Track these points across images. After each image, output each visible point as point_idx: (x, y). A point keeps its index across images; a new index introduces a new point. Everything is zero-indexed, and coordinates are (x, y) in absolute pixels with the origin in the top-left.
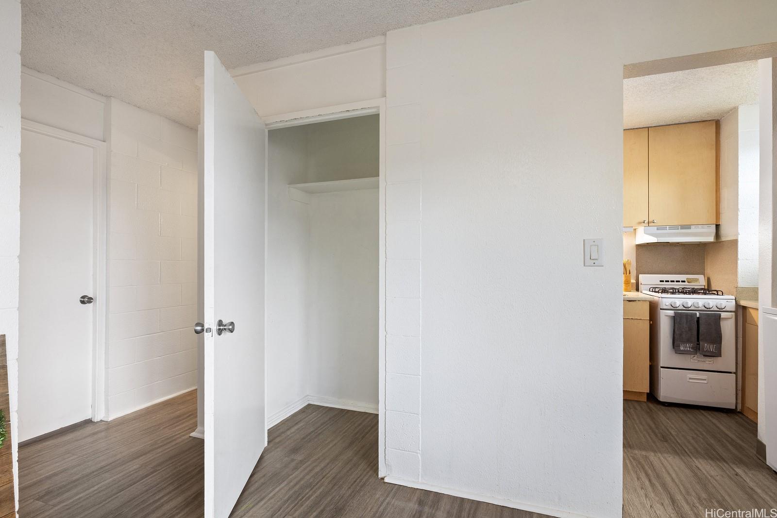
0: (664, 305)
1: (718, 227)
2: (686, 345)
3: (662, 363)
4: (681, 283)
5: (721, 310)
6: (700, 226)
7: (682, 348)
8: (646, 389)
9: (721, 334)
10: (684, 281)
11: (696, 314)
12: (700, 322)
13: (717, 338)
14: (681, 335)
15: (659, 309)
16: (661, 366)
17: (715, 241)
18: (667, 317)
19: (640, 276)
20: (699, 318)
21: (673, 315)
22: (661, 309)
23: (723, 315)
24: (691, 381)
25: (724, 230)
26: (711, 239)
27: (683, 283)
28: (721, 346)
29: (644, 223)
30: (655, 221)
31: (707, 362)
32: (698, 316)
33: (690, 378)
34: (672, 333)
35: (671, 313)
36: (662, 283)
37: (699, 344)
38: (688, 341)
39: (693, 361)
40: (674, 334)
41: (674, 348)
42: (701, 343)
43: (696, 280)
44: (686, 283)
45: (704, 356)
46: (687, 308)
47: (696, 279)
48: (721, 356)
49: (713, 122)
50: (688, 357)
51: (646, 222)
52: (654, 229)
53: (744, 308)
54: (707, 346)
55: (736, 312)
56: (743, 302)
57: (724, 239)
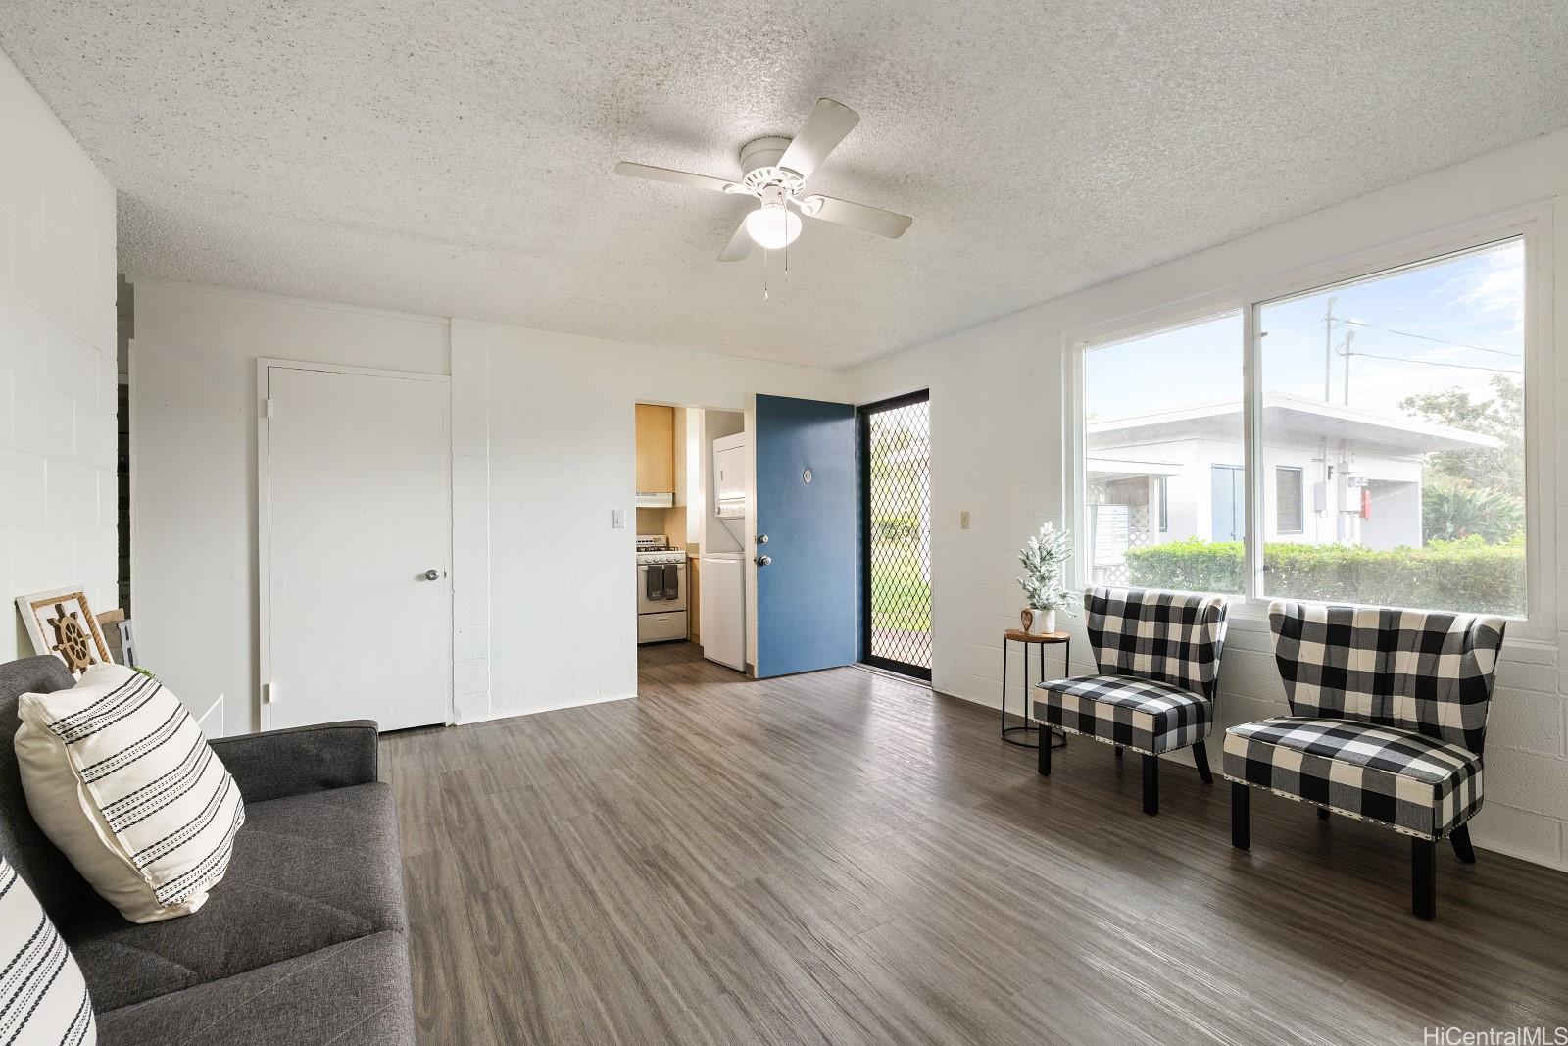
1: (674, 494)
2: (656, 592)
5: (677, 562)
6: (662, 494)
7: (653, 595)
9: (678, 582)
10: (652, 542)
12: (665, 573)
13: (675, 585)
14: (652, 585)
17: (672, 507)
18: (643, 571)
20: (663, 569)
22: (638, 565)
23: (679, 565)
24: (659, 622)
25: (678, 498)
26: (670, 505)
28: (678, 591)
31: (670, 605)
32: (663, 567)
33: (659, 620)
34: (647, 583)
35: (646, 567)
38: (657, 589)
39: (661, 605)
40: (648, 585)
41: (648, 596)
42: (665, 590)
43: (660, 540)
44: (654, 542)
45: (668, 599)
46: (656, 562)
47: (659, 538)
48: (678, 598)
49: (670, 409)
50: (657, 602)
53: (691, 559)
54: (670, 592)
55: (686, 563)
56: (690, 555)
57: (678, 505)
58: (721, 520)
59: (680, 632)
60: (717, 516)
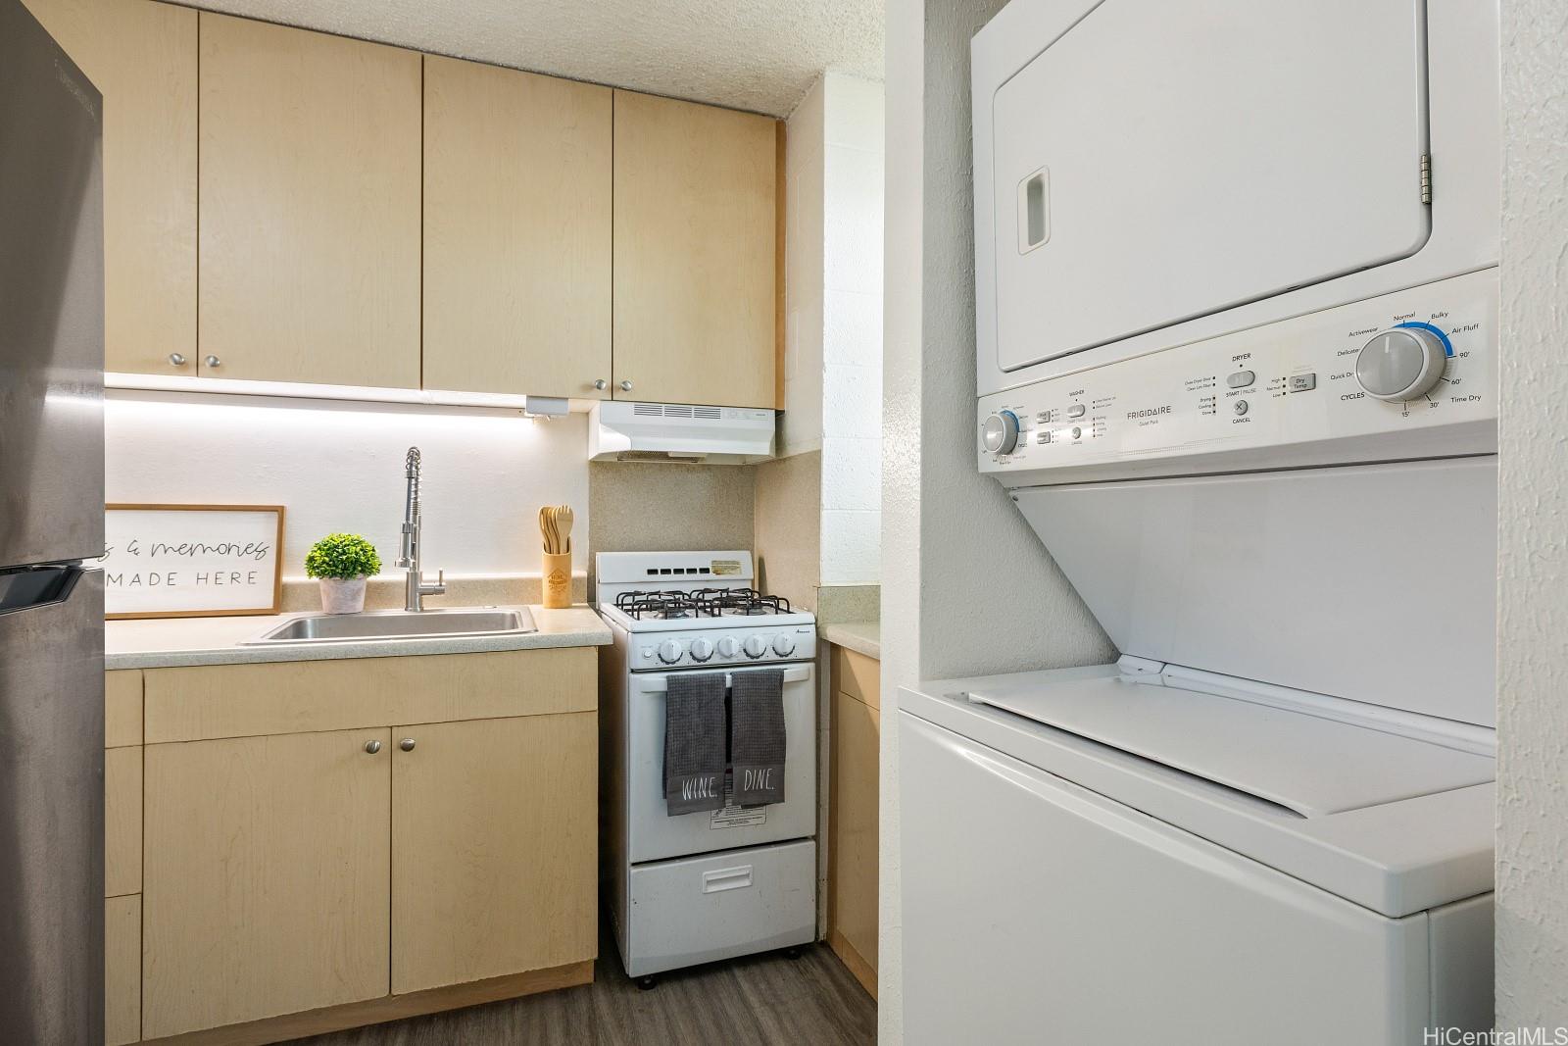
0: (639, 655)
1: (779, 415)
2: (698, 781)
3: (634, 853)
4: (698, 576)
5: (785, 658)
6: (741, 412)
7: (687, 795)
8: (587, 949)
9: (783, 733)
10: (705, 571)
11: (723, 679)
12: (734, 703)
13: (774, 752)
14: (683, 751)
15: (628, 670)
16: (632, 860)
17: (773, 455)
18: (648, 696)
19: (599, 555)
20: (730, 689)
21: (663, 688)
22: (633, 671)
23: (791, 672)
24: (712, 889)
25: (794, 426)
26: (764, 448)
27: (704, 576)
28: (784, 770)
29: (599, 388)
30: (630, 386)
31: (751, 822)
32: (728, 684)
33: (709, 882)
34: (663, 746)
35: (658, 682)
36: (653, 577)
37: (730, 771)
38: (704, 768)
39: (718, 825)
40: (665, 751)
41: (665, 797)
42: (736, 770)
43: (734, 566)
44: (711, 576)
45: (746, 807)
46: (701, 662)
47: (734, 562)
48: (783, 801)
49: (772, 119)
50: (703, 817)
51: (604, 385)
52: (625, 411)
53: (835, 648)
54: (752, 777)
55: (816, 660)
56: (834, 634)
57: (792, 450)
58: (1007, 491)
59: (797, 923)
60: (988, 463)
